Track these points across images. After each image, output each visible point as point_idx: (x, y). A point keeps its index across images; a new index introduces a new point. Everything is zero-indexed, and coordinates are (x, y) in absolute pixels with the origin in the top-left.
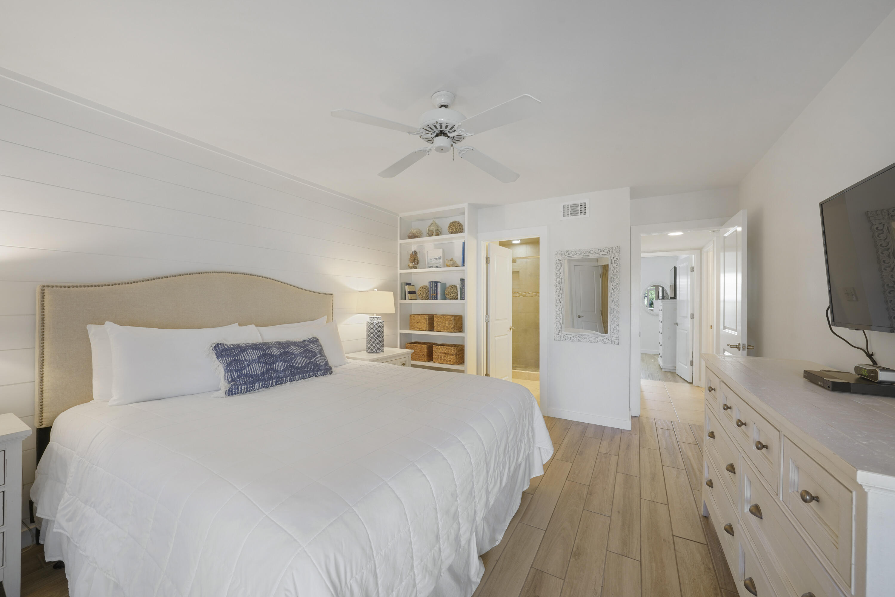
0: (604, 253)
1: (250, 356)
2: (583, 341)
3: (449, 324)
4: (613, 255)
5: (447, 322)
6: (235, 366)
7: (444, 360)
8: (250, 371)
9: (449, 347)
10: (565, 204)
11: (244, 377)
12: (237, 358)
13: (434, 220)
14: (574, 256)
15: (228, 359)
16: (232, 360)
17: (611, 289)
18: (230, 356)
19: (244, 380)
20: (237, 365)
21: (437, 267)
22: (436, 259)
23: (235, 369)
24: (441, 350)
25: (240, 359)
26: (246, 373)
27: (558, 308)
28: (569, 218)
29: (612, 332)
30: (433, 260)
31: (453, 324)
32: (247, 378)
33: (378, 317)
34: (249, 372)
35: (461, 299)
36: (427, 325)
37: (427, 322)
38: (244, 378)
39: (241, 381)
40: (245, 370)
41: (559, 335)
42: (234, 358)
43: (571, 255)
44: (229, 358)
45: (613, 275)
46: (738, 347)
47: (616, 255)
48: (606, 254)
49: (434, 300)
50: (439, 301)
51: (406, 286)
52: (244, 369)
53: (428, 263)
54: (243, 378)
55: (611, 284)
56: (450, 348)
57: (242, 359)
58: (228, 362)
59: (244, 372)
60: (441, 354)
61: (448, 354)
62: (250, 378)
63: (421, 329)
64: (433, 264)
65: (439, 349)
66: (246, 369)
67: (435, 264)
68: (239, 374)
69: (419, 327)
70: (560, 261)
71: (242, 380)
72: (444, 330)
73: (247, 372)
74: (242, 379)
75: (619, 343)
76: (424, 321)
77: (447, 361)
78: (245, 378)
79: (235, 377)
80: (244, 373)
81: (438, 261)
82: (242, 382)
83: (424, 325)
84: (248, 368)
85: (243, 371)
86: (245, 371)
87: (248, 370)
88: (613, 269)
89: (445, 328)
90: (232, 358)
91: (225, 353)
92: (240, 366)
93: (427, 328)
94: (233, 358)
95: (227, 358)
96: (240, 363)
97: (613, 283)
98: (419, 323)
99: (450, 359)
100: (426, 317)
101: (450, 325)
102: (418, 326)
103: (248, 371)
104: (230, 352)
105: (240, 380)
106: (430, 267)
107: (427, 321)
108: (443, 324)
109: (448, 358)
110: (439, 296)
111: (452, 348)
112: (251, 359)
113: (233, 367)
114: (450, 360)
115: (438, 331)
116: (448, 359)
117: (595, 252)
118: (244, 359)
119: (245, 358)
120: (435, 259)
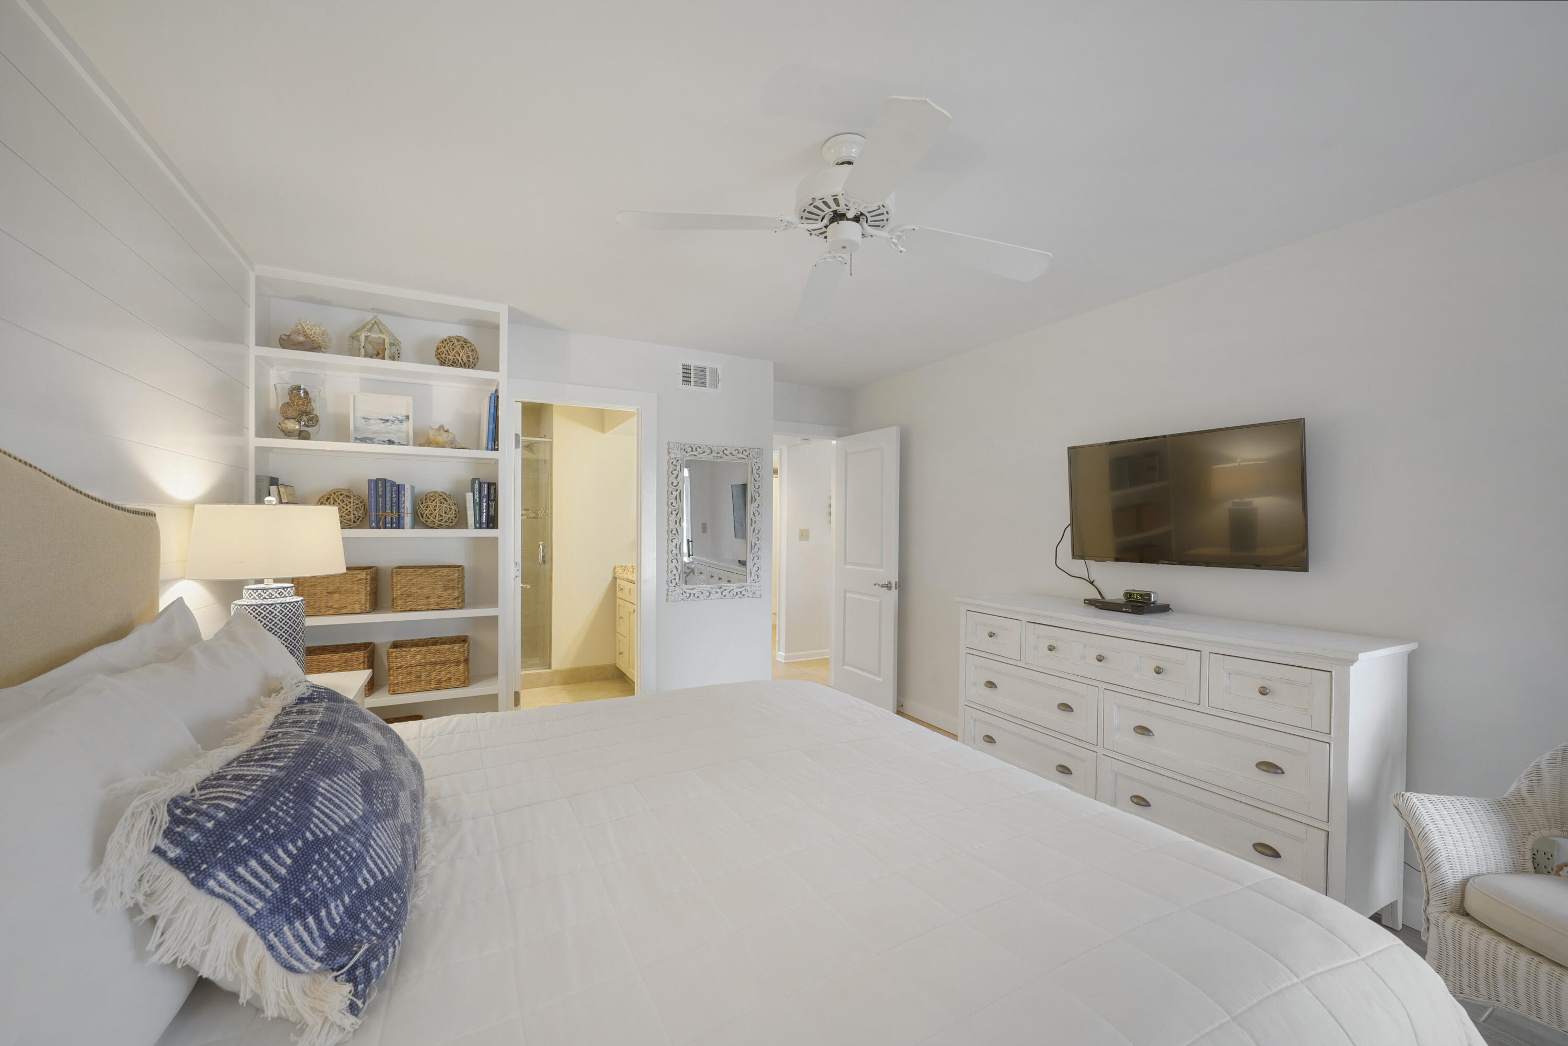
0: (742, 456)
1: (343, 806)
2: (713, 598)
3: (446, 590)
4: (755, 460)
5: (439, 585)
6: (326, 872)
7: (430, 682)
8: (382, 866)
9: (446, 647)
10: (687, 362)
11: (372, 905)
12: (313, 833)
13: (375, 314)
14: (701, 456)
15: (277, 858)
16: (295, 852)
17: (752, 514)
18: (279, 839)
19: (382, 915)
20: (332, 863)
21: (391, 442)
22: (387, 421)
23: (329, 885)
24: (418, 657)
25: (324, 833)
26: (372, 883)
27: (674, 544)
28: (692, 388)
29: (752, 579)
30: (372, 422)
31: (458, 588)
32: (386, 900)
33: (284, 588)
34: (382, 873)
35: (476, 528)
36: (366, 596)
37: (368, 589)
38: (376, 909)
39: (373, 927)
40: (365, 872)
41: (675, 592)
42: (300, 843)
43: (695, 453)
44: (280, 852)
45: (754, 491)
46: (888, 587)
47: (758, 461)
48: (746, 457)
49: (389, 528)
50: (407, 532)
51: (271, 487)
52: (360, 871)
53: (356, 429)
54: (369, 908)
55: (752, 505)
56: (449, 648)
57: (332, 830)
58: (283, 871)
59: (365, 881)
60: (419, 668)
61: (444, 663)
62: (391, 894)
63: (344, 611)
64: (375, 433)
65: (414, 656)
66: (367, 865)
67: (385, 433)
68: (347, 899)
69: (336, 606)
70: (678, 460)
71: (374, 920)
72: (429, 604)
73: (374, 876)
74: (369, 914)
75: (761, 595)
76: (356, 588)
77: (439, 682)
78: (377, 904)
79: (338, 921)
80: (365, 887)
81: (393, 426)
82: (379, 925)
83: (356, 598)
84: (371, 857)
85: (360, 880)
86: (368, 876)
87: (372, 865)
88: (755, 482)
89: (432, 600)
90: (290, 847)
91: (248, 835)
92: (347, 864)
93: (368, 605)
94: (294, 842)
95: (266, 857)
96: (337, 853)
97: (755, 505)
98: (335, 592)
99: (448, 676)
100: (363, 575)
101: (450, 591)
102: (330, 604)
103: (376, 871)
104: (267, 821)
105: (366, 927)
106: (363, 440)
107: (369, 585)
108: (426, 591)
109: (443, 673)
110: (408, 520)
111: (456, 647)
112: (355, 817)
113: (319, 879)
114: (450, 679)
115: (408, 609)
116: (443, 675)
117: (731, 454)
118: (336, 829)
119: (337, 823)
120: (382, 420)
